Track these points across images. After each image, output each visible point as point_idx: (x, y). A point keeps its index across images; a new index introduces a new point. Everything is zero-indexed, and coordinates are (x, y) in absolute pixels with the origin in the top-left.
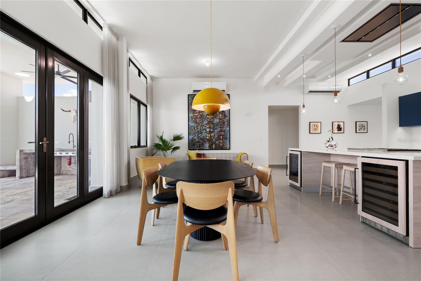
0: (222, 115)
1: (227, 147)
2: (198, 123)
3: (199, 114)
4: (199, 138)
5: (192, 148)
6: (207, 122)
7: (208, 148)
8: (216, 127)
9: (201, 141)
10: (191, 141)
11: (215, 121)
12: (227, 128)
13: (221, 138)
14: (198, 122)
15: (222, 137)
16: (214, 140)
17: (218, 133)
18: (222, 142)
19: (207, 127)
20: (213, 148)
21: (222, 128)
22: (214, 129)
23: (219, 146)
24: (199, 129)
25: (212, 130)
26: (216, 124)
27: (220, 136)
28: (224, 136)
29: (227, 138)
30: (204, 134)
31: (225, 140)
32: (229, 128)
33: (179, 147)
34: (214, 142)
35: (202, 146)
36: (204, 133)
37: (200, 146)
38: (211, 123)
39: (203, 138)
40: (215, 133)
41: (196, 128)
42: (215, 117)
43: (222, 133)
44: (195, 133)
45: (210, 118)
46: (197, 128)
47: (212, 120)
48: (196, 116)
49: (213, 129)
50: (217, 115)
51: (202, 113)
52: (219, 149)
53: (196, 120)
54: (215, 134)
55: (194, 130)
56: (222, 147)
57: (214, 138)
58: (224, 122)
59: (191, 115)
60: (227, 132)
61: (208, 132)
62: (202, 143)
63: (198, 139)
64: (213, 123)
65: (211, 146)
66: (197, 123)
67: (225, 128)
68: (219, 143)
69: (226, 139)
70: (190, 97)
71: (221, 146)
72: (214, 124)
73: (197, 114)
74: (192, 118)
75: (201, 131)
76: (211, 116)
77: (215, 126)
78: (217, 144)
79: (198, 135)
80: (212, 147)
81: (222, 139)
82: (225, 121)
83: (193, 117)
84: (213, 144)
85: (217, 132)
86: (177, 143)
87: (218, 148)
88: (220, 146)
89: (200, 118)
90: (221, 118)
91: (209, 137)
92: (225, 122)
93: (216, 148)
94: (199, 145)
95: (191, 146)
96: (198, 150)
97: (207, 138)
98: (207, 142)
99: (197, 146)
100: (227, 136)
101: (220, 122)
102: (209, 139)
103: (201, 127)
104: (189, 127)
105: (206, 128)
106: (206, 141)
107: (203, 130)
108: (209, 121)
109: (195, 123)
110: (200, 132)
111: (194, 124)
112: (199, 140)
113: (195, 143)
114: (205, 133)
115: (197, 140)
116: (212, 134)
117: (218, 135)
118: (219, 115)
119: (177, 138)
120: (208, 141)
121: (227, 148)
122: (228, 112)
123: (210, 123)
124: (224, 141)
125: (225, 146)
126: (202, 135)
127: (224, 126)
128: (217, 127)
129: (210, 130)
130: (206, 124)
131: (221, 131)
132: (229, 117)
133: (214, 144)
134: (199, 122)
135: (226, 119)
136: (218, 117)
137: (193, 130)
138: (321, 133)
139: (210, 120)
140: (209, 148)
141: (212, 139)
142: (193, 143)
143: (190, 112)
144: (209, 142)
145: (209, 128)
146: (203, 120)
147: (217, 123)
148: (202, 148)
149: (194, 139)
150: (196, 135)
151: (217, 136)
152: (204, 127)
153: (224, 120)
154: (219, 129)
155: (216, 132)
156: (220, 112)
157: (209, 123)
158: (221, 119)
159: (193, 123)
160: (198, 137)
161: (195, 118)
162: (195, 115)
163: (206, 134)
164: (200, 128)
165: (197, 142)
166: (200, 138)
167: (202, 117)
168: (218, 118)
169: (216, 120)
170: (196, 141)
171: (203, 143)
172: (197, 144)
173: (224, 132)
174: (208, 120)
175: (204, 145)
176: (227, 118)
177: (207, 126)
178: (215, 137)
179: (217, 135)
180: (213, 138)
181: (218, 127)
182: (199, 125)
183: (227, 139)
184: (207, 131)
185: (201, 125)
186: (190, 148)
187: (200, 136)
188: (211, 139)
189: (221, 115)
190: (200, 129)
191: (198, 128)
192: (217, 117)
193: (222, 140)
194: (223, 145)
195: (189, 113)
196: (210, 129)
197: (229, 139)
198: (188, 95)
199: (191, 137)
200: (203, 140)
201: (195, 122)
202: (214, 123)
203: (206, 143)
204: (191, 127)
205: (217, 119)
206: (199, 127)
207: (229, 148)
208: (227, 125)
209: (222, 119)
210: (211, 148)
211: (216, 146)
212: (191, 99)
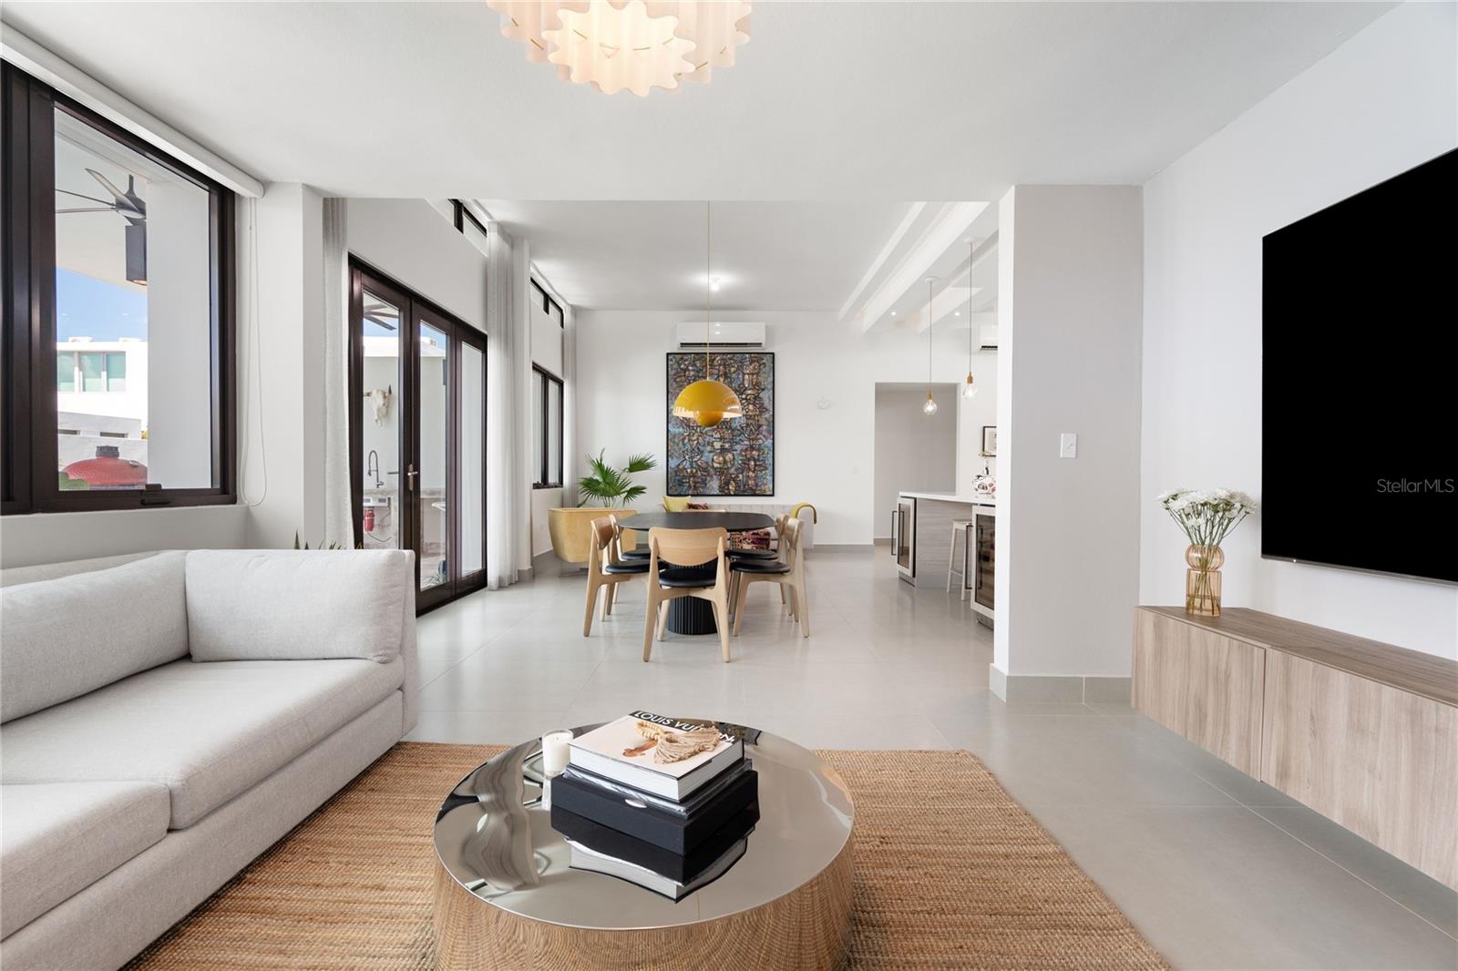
0: (755, 405)
1: (767, 490)
2: (693, 427)
4: (694, 466)
5: (676, 490)
7: (717, 492)
8: (738, 438)
9: (699, 473)
10: (674, 474)
11: (735, 423)
12: (767, 439)
13: (750, 466)
15: (753, 463)
16: (732, 470)
17: (743, 453)
18: (753, 475)
19: (715, 438)
20: (730, 492)
21: (753, 440)
22: (732, 442)
23: (747, 487)
24: (696, 442)
25: (727, 446)
26: (739, 430)
27: (749, 460)
28: (759, 461)
30: (707, 456)
31: (761, 471)
32: (771, 441)
33: (644, 488)
34: (733, 476)
35: (703, 485)
36: (706, 454)
37: (697, 485)
39: (705, 465)
40: (735, 453)
41: (686, 441)
43: (754, 452)
44: (684, 452)
46: (689, 440)
49: (730, 442)
52: (747, 493)
54: (735, 457)
55: (681, 443)
56: (754, 488)
57: (733, 465)
58: (760, 426)
60: (766, 452)
61: (718, 451)
62: (702, 479)
63: (692, 467)
64: (731, 428)
65: (726, 487)
66: (689, 426)
67: (760, 441)
68: (745, 479)
69: (764, 470)
70: (671, 360)
71: (750, 486)
75: (698, 448)
77: (735, 436)
78: (740, 480)
79: (692, 458)
80: (726, 489)
81: (755, 469)
82: (763, 421)
84: (729, 480)
85: (742, 450)
86: (637, 479)
87: (744, 491)
88: (748, 485)
90: (751, 413)
91: (720, 464)
92: (762, 425)
93: (736, 493)
94: (696, 483)
95: (675, 486)
96: (692, 495)
97: (716, 465)
98: (715, 477)
99: (690, 486)
100: (767, 462)
101: (748, 425)
102: (721, 469)
103: (700, 438)
104: (670, 437)
106: (712, 473)
107: (704, 445)
109: (683, 428)
110: (696, 450)
111: (681, 430)
112: (694, 471)
113: (684, 477)
114: (710, 452)
115: (689, 471)
116: (729, 456)
117: (744, 458)
118: (746, 407)
119: (639, 465)
120: (718, 474)
121: (765, 491)
122: (769, 398)
123: (722, 428)
124: (760, 474)
125: (761, 486)
126: (703, 459)
127: (758, 435)
128: (742, 437)
129: (723, 446)
132: (771, 413)
133: (734, 481)
134: (694, 423)
135: (766, 418)
136: (744, 411)
137: (678, 445)
140: (720, 491)
141: (728, 467)
142: (678, 477)
143: (671, 399)
144: (720, 475)
145: (721, 439)
147: (742, 428)
148: (701, 490)
149: (681, 467)
150: (687, 457)
151: (740, 462)
152: (708, 437)
153: (758, 421)
154: (747, 443)
155: (738, 452)
156: (750, 399)
158: (751, 416)
159: (679, 427)
160: (692, 462)
163: (712, 454)
164: (698, 439)
165: (690, 476)
166: (697, 464)
168: (743, 415)
169: (738, 419)
170: (687, 472)
171: (704, 477)
172: (689, 482)
173: (759, 450)
175: (706, 484)
176: (767, 415)
178: (736, 462)
179: (741, 458)
180: (729, 465)
181: (744, 439)
182: (694, 432)
184: (716, 447)
185: (701, 433)
186: (670, 492)
187: (696, 461)
188: (725, 469)
189: (751, 407)
190: (698, 442)
191: (692, 441)
193: (754, 472)
194: (757, 485)
195: (670, 401)
196: (724, 443)
197: (771, 468)
198: (668, 354)
199: (673, 463)
200: (705, 470)
201: (684, 424)
202: (733, 427)
203: (712, 477)
204: (674, 436)
205: (740, 418)
206: (695, 438)
207: (771, 493)
208: (768, 432)
209: (755, 415)
210: (726, 491)
211: (738, 486)
212: (675, 366)
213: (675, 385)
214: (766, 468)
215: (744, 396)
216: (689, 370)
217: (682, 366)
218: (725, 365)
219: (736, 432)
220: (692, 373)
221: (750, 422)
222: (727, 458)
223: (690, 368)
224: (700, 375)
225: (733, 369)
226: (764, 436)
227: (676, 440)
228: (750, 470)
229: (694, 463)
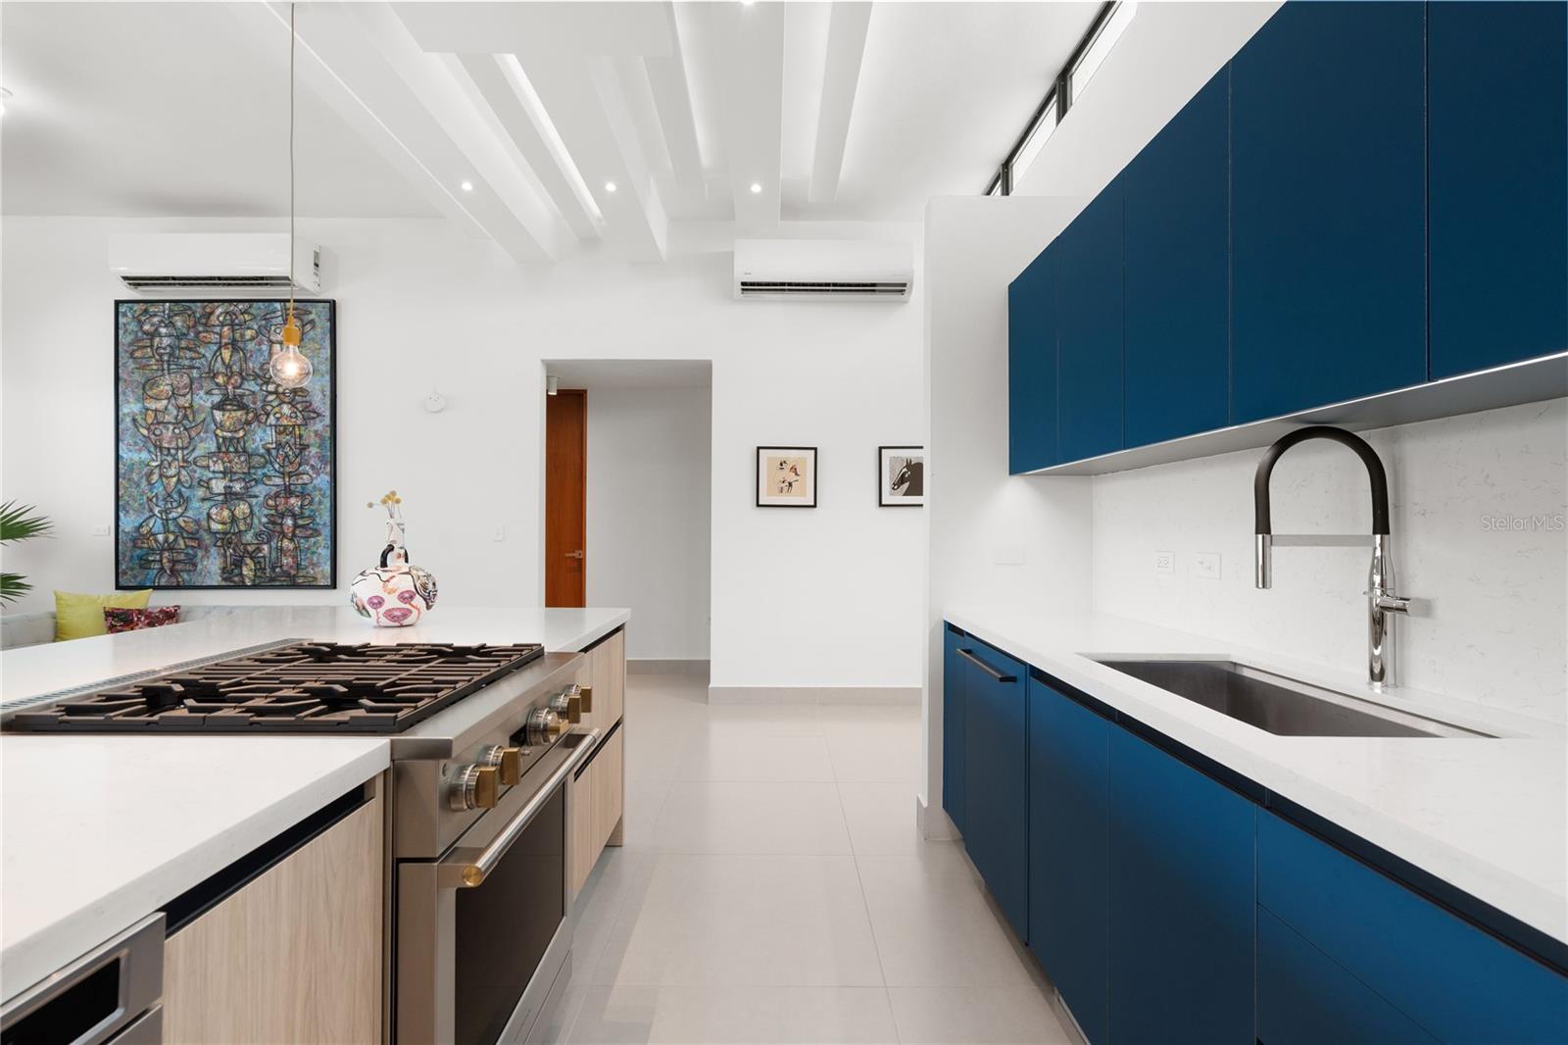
0: (293, 406)
1: (319, 576)
2: (169, 449)
3: (173, 401)
4: (172, 528)
5: (135, 577)
6: (215, 445)
7: (217, 580)
8: (260, 472)
9: (181, 542)
10: (130, 544)
11: (254, 440)
12: (318, 474)
13: (285, 528)
14: (166, 445)
15: (289, 522)
16: (249, 537)
17: (271, 502)
18: (291, 546)
19: (214, 472)
20: (243, 582)
21: (290, 475)
22: (249, 479)
23: (278, 570)
24: (175, 479)
25: (237, 487)
26: (262, 456)
27: (282, 516)
28: (302, 517)
29: (316, 530)
30: (197, 509)
31: (307, 538)
32: (330, 478)
34: (250, 549)
35: (188, 567)
36: (195, 504)
37: (179, 567)
38: (236, 451)
39: (192, 527)
40: (254, 501)
41: (155, 477)
42: (257, 417)
43: (293, 500)
44: (150, 500)
45: (228, 424)
46: (161, 476)
47: (241, 433)
48: (156, 410)
49: (244, 479)
50: (269, 408)
51: (189, 397)
52: (278, 583)
53: (158, 432)
54: (254, 510)
55: (144, 483)
56: (293, 572)
57: (250, 526)
58: (304, 447)
59: (133, 405)
60: (317, 499)
61: (221, 498)
62: (187, 554)
63: (167, 531)
64: (245, 451)
65: (236, 571)
66: (161, 448)
67: (305, 477)
68: (274, 555)
69: (311, 536)
70: (124, 315)
71: (285, 568)
72: (250, 456)
73: (161, 405)
74: (134, 420)
75: (180, 494)
76: (234, 414)
77: (254, 467)
78: (264, 557)
79: (166, 511)
80: (236, 575)
81: (294, 535)
82: (310, 437)
83: (139, 418)
84: (243, 557)
85: (268, 497)
87: (272, 579)
88: (281, 567)
89: (177, 423)
90: (285, 422)
91: (224, 523)
92: (308, 446)
93: (257, 581)
94: (174, 562)
95: (132, 569)
97: (216, 527)
98: (213, 550)
99: (162, 568)
100: (318, 520)
101: (279, 445)
102: (225, 533)
103: (184, 472)
104: (121, 471)
105: (211, 475)
106: (208, 542)
107: (190, 487)
108: (224, 438)
109: (149, 452)
110: (176, 496)
111: (144, 455)
112: (171, 538)
113: (152, 550)
114: (203, 500)
115: (160, 538)
116: (242, 509)
117: (273, 512)
118: (276, 409)
120: (219, 544)
121: (315, 579)
122: (323, 391)
123: (227, 452)
124: (304, 544)
125: (307, 567)
126: (190, 513)
127: (300, 465)
128: (268, 470)
129: (230, 487)
130: (210, 455)
131: (288, 492)
132: (327, 421)
133: (252, 558)
134: (170, 442)
135: (316, 432)
136: (272, 417)
137: (138, 485)
138: (815, 506)
139: (229, 435)
140: (224, 579)
141: (240, 531)
142: (138, 552)
143: (124, 393)
144: (223, 546)
145: (224, 473)
146: (193, 434)
147: (268, 451)
148: (185, 576)
149: (144, 530)
150: (156, 510)
151: (264, 520)
152: (199, 470)
153: (301, 436)
154: (278, 481)
155: (261, 499)
156: (284, 393)
157: (224, 449)
158: (285, 427)
159: (140, 450)
160: (167, 520)
161: (150, 421)
162: (153, 405)
163: (207, 505)
164: (179, 473)
165: (163, 550)
166: (178, 525)
167: (185, 416)
168: (271, 425)
169: (259, 433)
170: (156, 541)
171: (190, 552)
172: (161, 561)
173: (302, 495)
174: (218, 432)
175: (195, 565)
176: (319, 426)
177: (215, 462)
178: (256, 521)
179: (266, 512)
180: (243, 528)
181: (273, 473)
182: (170, 459)
183: (319, 535)
184: (216, 491)
185: (184, 461)
186: (122, 582)
187: (175, 519)
188: (234, 534)
189: (286, 409)
190: (179, 480)
191: (167, 477)
192: (263, 418)
193: (291, 540)
194: (298, 566)
195: (121, 397)
196: (231, 481)
197: (326, 532)
198: (117, 303)
199: (128, 523)
200: (194, 536)
201: (150, 445)
202: (250, 450)
203: (207, 550)
204: (132, 466)
205: (265, 431)
206: (173, 471)
207: (329, 582)
208: (322, 458)
209: (294, 426)
210: (236, 579)
211: (259, 568)
212: (133, 327)
213: (131, 365)
214: (317, 533)
215: (271, 388)
216: (160, 335)
217: (147, 327)
218: (232, 325)
219: (256, 460)
220: (166, 341)
221: (284, 439)
222: (237, 512)
223: (163, 330)
224: (183, 344)
225: (249, 334)
226: (313, 467)
227: (135, 477)
228: (285, 536)
229: (170, 522)
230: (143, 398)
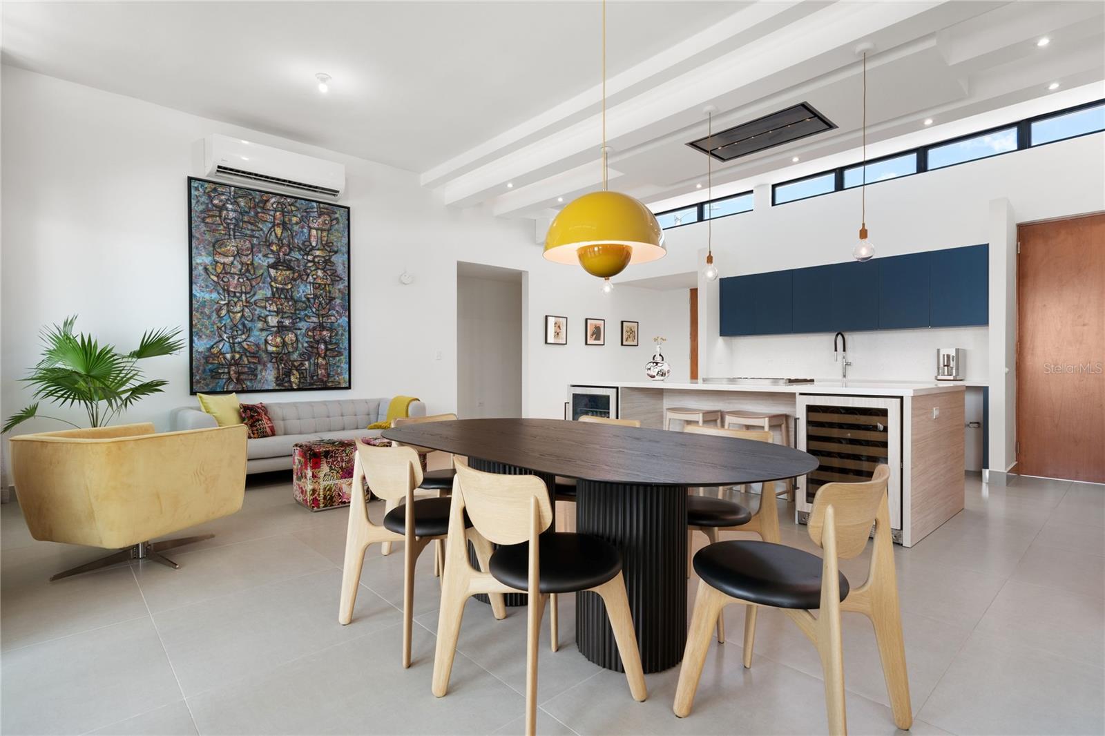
0: (325, 272)
1: (342, 381)
2: (235, 292)
3: (238, 258)
4: (238, 349)
5: (207, 385)
6: (270, 292)
7: (272, 386)
8: (302, 313)
9: (245, 359)
10: (203, 361)
11: (298, 292)
12: (341, 317)
13: (320, 350)
14: (232, 290)
15: (323, 347)
16: (295, 356)
17: (310, 333)
18: (324, 362)
19: (269, 311)
20: (291, 386)
21: (323, 316)
22: (295, 318)
23: (315, 378)
24: (239, 315)
25: (287, 322)
26: (304, 302)
27: (318, 342)
28: (331, 343)
29: (340, 352)
30: (257, 336)
31: (334, 357)
32: (347, 319)
33: (162, 383)
34: (296, 364)
35: (250, 377)
36: (256, 333)
37: (243, 377)
38: (286, 298)
39: (254, 348)
40: (299, 332)
41: (224, 312)
42: (300, 276)
43: (325, 333)
44: (219, 328)
45: (280, 279)
46: (228, 312)
47: (289, 286)
48: (224, 264)
49: (292, 318)
50: (309, 271)
51: (250, 256)
52: (315, 387)
53: (225, 280)
54: (299, 337)
55: (214, 316)
56: (325, 379)
57: (296, 349)
58: (332, 299)
59: (204, 258)
60: (340, 332)
61: (275, 329)
62: (250, 368)
63: (233, 351)
64: (292, 298)
65: (286, 379)
66: (228, 292)
67: (333, 318)
68: (312, 368)
69: (337, 356)
70: (197, 189)
71: (320, 377)
72: (296, 302)
73: (229, 260)
74: (206, 269)
75: (244, 325)
76: (284, 272)
77: (299, 310)
78: (306, 369)
79: (233, 337)
80: (286, 382)
81: (326, 355)
82: (337, 294)
83: (210, 268)
84: (291, 369)
85: (308, 330)
86: (150, 369)
87: (311, 384)
88: (317, 376)
89: (241, 275)
90: (319, 282)
91: (277, 347)
92: (334, 298)
93: (301, 386)
94: (239, 373)
95: (205, 379)
96: (237, 392)
97: (270, 349)
98: (269, 365)
99: (230, 379)
100: (341, 346)
101: (316, 296)
102: (278, 353)
103: (247, 310)
104: (195, 305)
105: (268, 313)
106: (265, 359)
107: (251, 321)
108: (277, 288)
109: (219, 293)
110: (240, 327)
111: (214, 295)
112: (237, 356)
113: (221, 365)
114: (262, 330)
115: (228, 356)
116: (290, 337)
117: (312, 340)
118: (314, 273)
119: (154, 347)
120: (274, 360)
121: (339, 383)
122: (344, 264)
123: (279, 298)
124: (332, 361)
125: (334, 376)
126: (252, 339)
127: (329, 310)
128: (308, 312)
129: (282, 322)
130: (267, 299)
131: (322, 327)
132: (346, 284)
133: (297, 370)
134: (235, 288)
135: (339, 289)
136: (311, 277)
137: (209, 317)
138: (566, 344)
139: (281, 286)
140: (277, 385)
141: (289, 352)
142: (210, 366)
143: (197, 248)
144: (276, 362)
145: (278, 312)
146: (254, 283)
147: (308, 299)
148: (248, 384)
150: (225, 336)
151: (306, 345)
152: (258, 309)
153: (330, 292)
154: (315, 320)
155: (303, 331)
156: (318, 263)
157: (277, 296)
158: (320, 284)
159: (211, 292)
160: (234, 343)
161: (219, 271)
162: (222, 260)
163: (264, 334)
164: (243, 310)
165: (231, 365)
166: (242, 347)
167: (248, 271)
168: (310, 283)
169: (302, 288)
170: (225, 358)
171: (252, 366)
172: (229, 373)
173: (331, 330)
174: (273, 283)
175: (256, 376)
176: (341, 286)
177: (271, 305)
178: (300, 346)
179: (307, 340)
180: (291, 350)
181: (311, 314)
182: (236, 300)
183: (342, 355)
184: (271, 324)
185: (247, 302)
186: (195, 388)
187: (240, 343)
188: (285, 354)
189: (320, 273)
190: (243, 316)
191: (233, 313)
192: (305, 277)
193: (324, 358)
194: (328, 375)
195: (194, 251)
196: (282, 318)
197: (346, 353)
198: (190, 179)
199: (201, 345)
200: (254, 355)
201: (219, 288)
202: (296, 298)
203: (265, 365)
204: (203, 304)
205: (306, 286)
206: (238, 309)
207: (347, 385)
208: (343, 307)
209: (325, 285)
210: (286, 384)
211: (302, 377)
212: (204, 199)
213: (203, 228)
214: (340, 354)
215: (310, 258)
216: (227, 209)
217: (216, 202)
218: (283, 212)
219: (300, 305)
220: (232, 215)
221: (319, 292)
222: (286, 339)
223: (230, 206)
224: (246, 219)
225: (295, 220)
226: (337, 312)
227: (207, 311)
228: (320, 355)
229: (236, 345)
230: (214, 253)
